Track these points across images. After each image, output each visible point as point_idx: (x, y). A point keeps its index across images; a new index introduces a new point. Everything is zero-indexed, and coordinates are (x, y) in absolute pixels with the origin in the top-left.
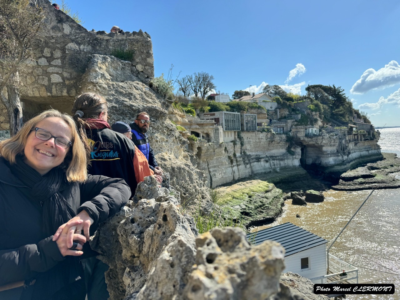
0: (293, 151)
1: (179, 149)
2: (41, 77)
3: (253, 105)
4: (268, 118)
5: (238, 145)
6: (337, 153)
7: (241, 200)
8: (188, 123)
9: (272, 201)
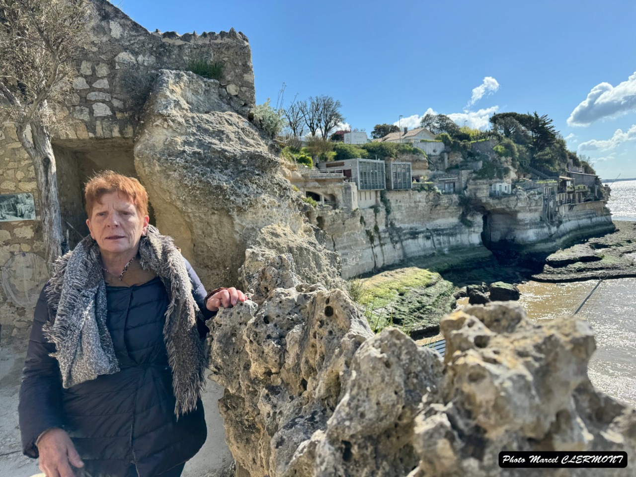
0: (470, 221)
1: (297, 219)
2: (78, 108)
3: (406, 148)
4: (429, 168)
5: (382, 213)
6: (540, 223)
7: (387, 299)
8: (302, 178)
9: (436, 300)
